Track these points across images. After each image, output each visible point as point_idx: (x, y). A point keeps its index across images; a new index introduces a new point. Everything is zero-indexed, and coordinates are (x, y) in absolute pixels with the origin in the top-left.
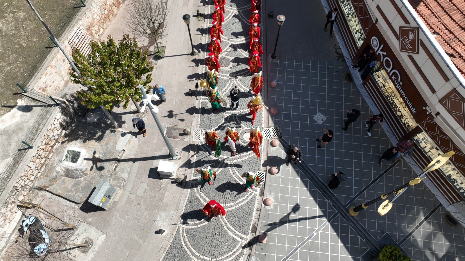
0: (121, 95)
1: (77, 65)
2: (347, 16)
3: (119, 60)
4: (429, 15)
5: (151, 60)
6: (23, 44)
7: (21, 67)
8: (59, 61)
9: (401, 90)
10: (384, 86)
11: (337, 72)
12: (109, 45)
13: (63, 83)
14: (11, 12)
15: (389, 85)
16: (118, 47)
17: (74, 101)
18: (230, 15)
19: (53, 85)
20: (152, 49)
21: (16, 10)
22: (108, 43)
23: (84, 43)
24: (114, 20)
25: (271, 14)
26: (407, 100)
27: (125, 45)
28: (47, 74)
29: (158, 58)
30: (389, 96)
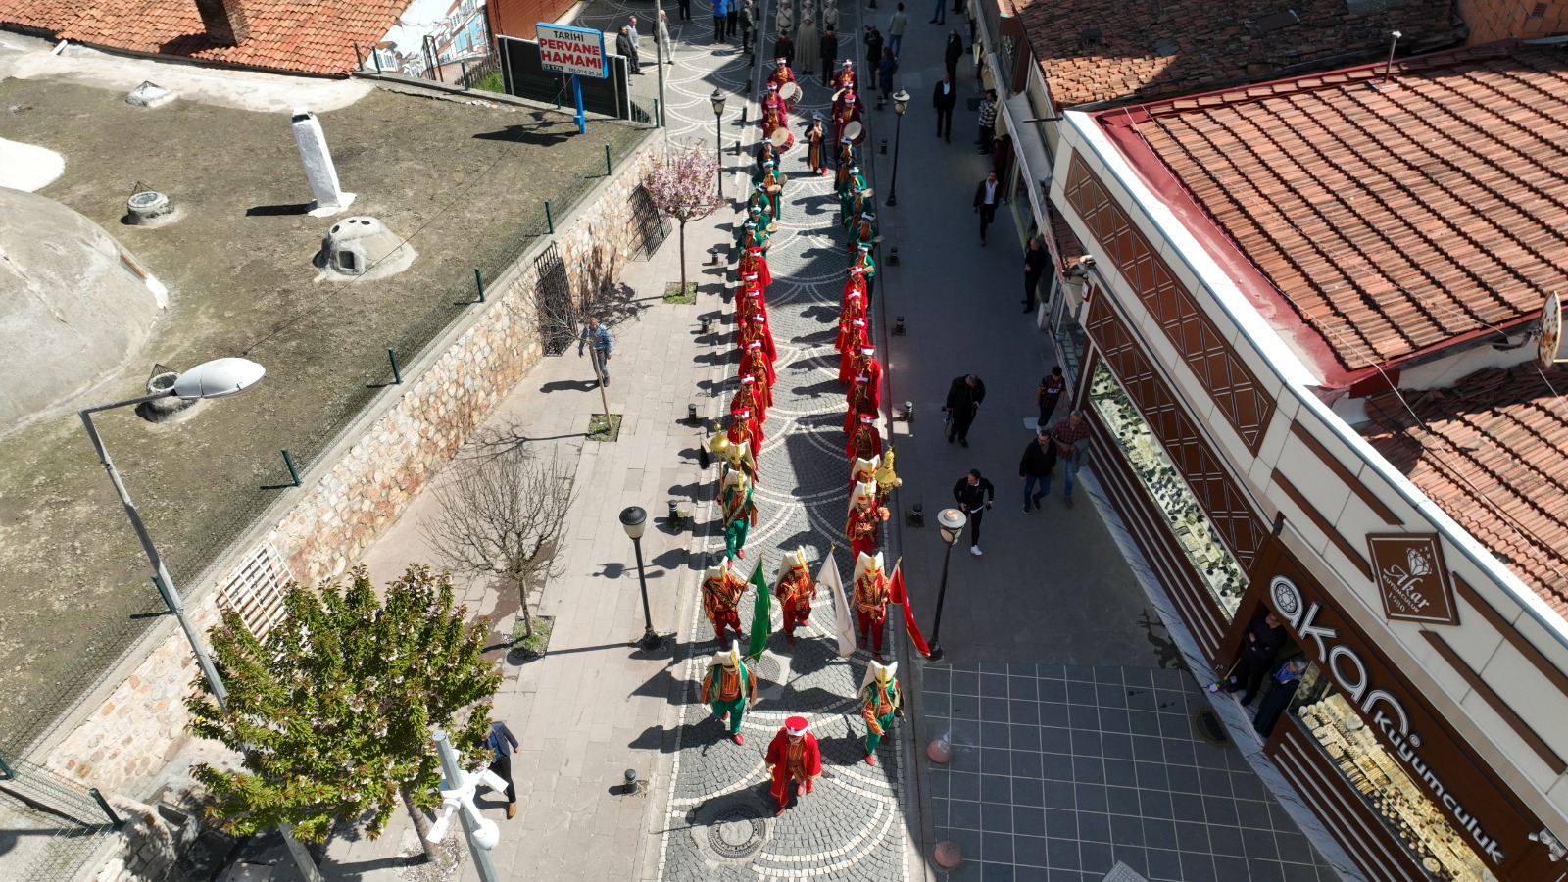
0: (365, 782)
1: (224, 668)
2: (1170, 517)
3: (379, 650)
4: (1457, 499)
5: (500, 663)
6: (56, 605)
7: (22, 682)
8: (167, 662)
9: (1419, 765)
10: (1347, 755)
11: (1165, 705)
12: (353, 600)
13: (163, 745)
14: (48, 503)
15: (1365, 753)
16: (384, 605)
17: (190, 817)
18: (778, 517)
19: (124, 751)
20: (507, 627)
21: (69, 499)
22: (350, 593)
23: (271, 603)
24: (388, 534)
25: (916, 514)
26: (1454, 808)
27: (407, 598)
28: (112, 707)
29: (522, 655)
30: (1377, 794)
